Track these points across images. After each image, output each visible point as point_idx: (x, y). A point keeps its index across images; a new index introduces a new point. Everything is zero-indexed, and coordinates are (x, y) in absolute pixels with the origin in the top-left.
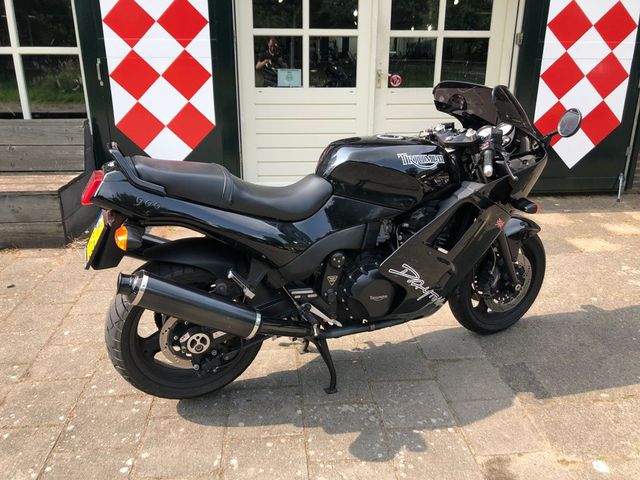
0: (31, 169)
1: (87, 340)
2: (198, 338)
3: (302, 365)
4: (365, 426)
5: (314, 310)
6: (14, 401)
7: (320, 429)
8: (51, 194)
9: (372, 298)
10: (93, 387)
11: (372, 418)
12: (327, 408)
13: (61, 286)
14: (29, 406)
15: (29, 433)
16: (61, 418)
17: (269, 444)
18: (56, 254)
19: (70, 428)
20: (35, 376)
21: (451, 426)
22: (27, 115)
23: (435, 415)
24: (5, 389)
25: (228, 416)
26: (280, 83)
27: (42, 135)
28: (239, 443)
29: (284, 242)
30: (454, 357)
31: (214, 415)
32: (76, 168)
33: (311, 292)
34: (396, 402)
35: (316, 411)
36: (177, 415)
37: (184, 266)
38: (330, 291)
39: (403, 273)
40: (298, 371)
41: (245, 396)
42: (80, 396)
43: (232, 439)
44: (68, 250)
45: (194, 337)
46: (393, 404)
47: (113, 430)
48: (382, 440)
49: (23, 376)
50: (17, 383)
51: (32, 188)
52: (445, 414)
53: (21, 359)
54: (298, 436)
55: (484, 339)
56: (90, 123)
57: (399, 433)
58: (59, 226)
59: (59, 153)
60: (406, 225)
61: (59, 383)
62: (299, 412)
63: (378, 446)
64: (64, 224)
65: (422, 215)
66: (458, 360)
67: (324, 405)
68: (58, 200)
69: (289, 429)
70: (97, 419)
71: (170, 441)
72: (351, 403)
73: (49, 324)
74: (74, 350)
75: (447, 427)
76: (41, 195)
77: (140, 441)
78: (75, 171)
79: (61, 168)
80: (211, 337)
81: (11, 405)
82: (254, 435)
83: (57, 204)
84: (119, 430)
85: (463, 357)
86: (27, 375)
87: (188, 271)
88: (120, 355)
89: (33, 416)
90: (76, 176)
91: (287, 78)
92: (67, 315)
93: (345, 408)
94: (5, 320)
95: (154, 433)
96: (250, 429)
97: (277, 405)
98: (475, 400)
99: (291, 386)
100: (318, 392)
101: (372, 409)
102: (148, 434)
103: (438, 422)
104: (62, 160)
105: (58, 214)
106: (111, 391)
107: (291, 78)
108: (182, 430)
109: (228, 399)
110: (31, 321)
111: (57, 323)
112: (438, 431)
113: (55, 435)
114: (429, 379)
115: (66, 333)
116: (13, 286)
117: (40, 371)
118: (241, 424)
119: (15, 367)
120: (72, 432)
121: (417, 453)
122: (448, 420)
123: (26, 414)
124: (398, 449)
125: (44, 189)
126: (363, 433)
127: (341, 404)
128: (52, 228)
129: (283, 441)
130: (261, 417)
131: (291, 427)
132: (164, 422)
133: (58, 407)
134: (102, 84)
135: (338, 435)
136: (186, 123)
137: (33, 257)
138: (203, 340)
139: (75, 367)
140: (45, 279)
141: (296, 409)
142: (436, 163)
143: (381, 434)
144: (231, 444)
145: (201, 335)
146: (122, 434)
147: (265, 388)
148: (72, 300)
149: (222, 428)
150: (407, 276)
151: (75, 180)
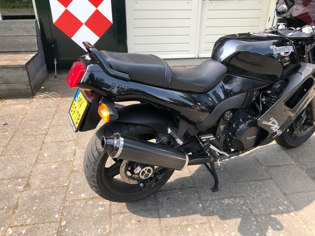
0: (6, 51)
1: (59, 160)
2: (146, 170)
3: (192, 173)
4: (242, 214)
5: (212, 147)
6: (23, 205)
7: (216, 217)
8: (22, 67)
9: (248, 138)
10: (72, 193)
11: (244, 207)
12: (216, 202)
13: (35, 123)
14: (34, 208)
15: (39, 229)
16: (57, 216)
17: (189, 230)
18: (27, 102)
19: (64, 223)
20: (33, 187)
21: (292, 211)
23: (280, 204)
24: (16, 196)
25: (158, 210)
27: (10, 30)
28: (171, 230)
29: (191, 104)
30: (277, 164)
31: (150, 210)
32: (33, 49)
33: (212, 136)
34: (255, 196)
35: (210, 204)
36: (127, 211)
37: (136, 125)
38: (221, 135)
39: (270, 124)
40: (191, 177)
41: (165, 196)
42: (64, 200)
43: (166, 227)
44: (34, 99)
45: (144, 169)
46: (253, 197)
47: (91, 223)
48: (255, 223)
49: (26, 187)
50: (23, 191)
51: (9, 63)
52: (285, 203)
53: (22, 174)
54: (205, 223)
55: (290, 151)
56: (38, 22)
57: (263, 218)
58: (27, 85)
59: (21, 40)
60: (269, 92)
61: (50, 190)
62: (201, 205)
63: (254, 227)
64: (30, 84)
65: (279, 86)
66: (280, 166)
67: (214, 200)
68: (26, 71)
69: (198, 218)
70: (79, 216)
71: (128, 230)
72: (229, 198)
73: (34, 149)
74: (53, 167)
75: (289, 212)
76: (15, 68)
77: (110, 231)
78: (32, 52)
79: (23, 50)
80: (153, 168)
81: (23, 208)
82: (178, 223)
83: (25, 73)
84: (95, 224)
85: (282, 164)
86: (28, 185)
87: (139, 128)
88: (96, 182)
89: (38, 216)
90: (34, 55)
92: (43, 143)
93: (227, 201)
94: (6, 147)
95: (117, 225)
96: (175, 219)
97: (186, 202)
98: (299, 192)
99: (190, 188)
100: (207, 191)
101: (243, 201)
102: (113, 226)
103: (284, 209)
104: (24, 45)
105: (27, 79)
106: (83, 195)
108: (133, 221)
109: (155, 198)
110: (22, 147)
111: (38, 148)
112: (285, 215)
113: (56, 229)
114: (268, 179)
115: (46, 155)
116: (6, 124)
117: (35, 182)
118: (169, 216)
119: (19, 180)
120: (65, 227)
121: (279, 232)
122: (289, 207)
123: (34, 214)
124: (267, 229)
125: (16, 64)
126: (242, 219)
127: (223, 199)
128: (24, 87)
129: (197, 226)
130: (179, 210)
131: (198, 216)
132: (121, 217)
133: (53, 208)
135: (228, 220)
137: (14, 104)
138: (149, 171)
139: (56, 179)
140: (25, 119)
141: (198, 204)
142: (290, 52)
143: (253, 219)
144: (166, 231)
145: (148, 168)
146: (97, 226)
147: (175, 189)
148: (44, 132)
149: (157, 219)
150: (272, 125)
151: (34, 57)
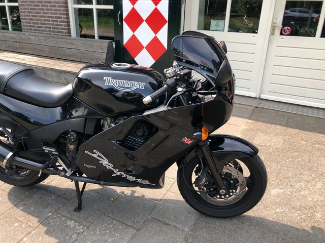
17: (16, 224)
22: (96, 37)
26: (212, 28)
27: (93, 46)
31: (19, 198)
33: (54, 151)
39: (94, 156)
54: (32, 227)
62: (50, 214)
72: (76, 222)
85: (173, 224)
91: (216, 25)
93: (71, 223)
107: (219, 25)
114: (135, 228)
129: (24, 226)
134: (120, 24)
136: (154, 46)
142: (135, 88)
150: (99, 158)
